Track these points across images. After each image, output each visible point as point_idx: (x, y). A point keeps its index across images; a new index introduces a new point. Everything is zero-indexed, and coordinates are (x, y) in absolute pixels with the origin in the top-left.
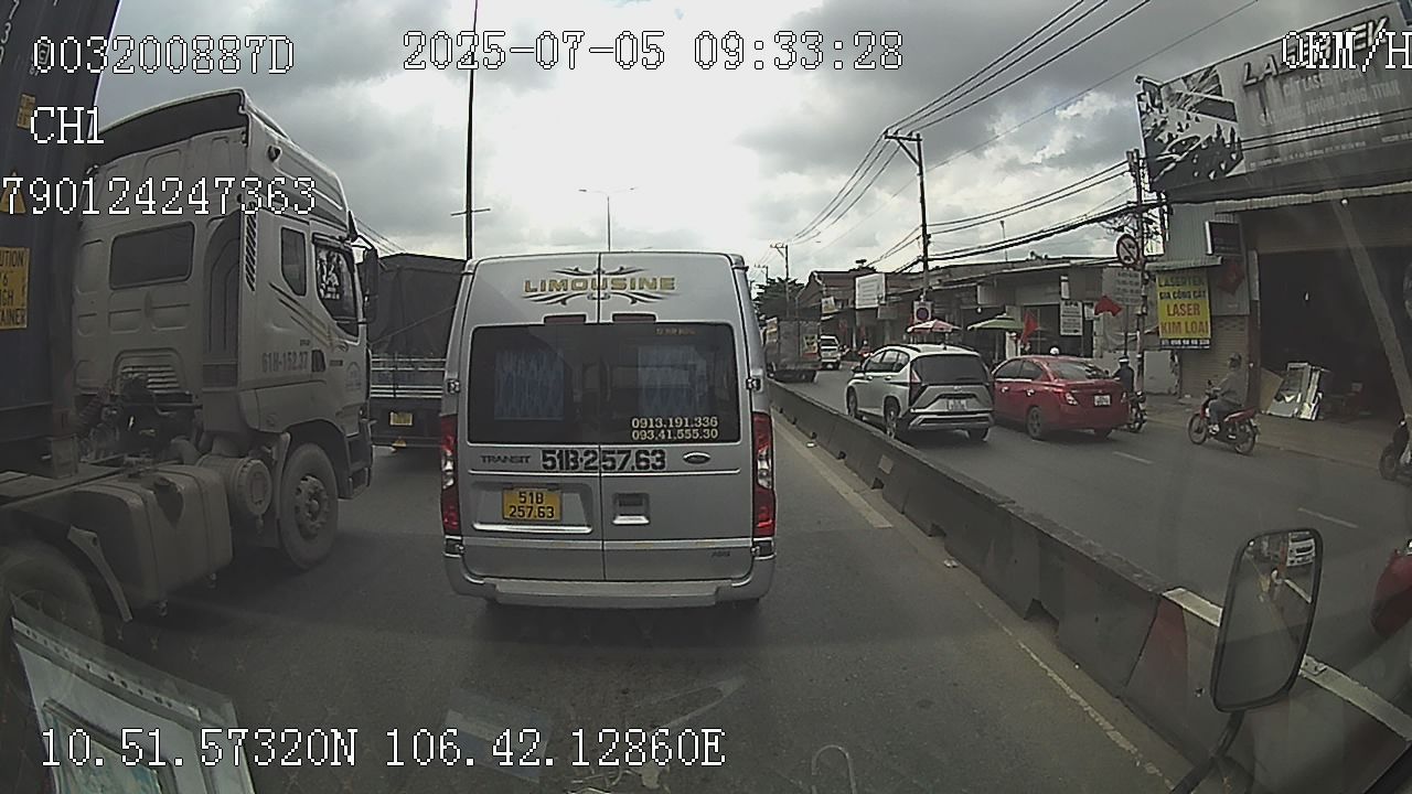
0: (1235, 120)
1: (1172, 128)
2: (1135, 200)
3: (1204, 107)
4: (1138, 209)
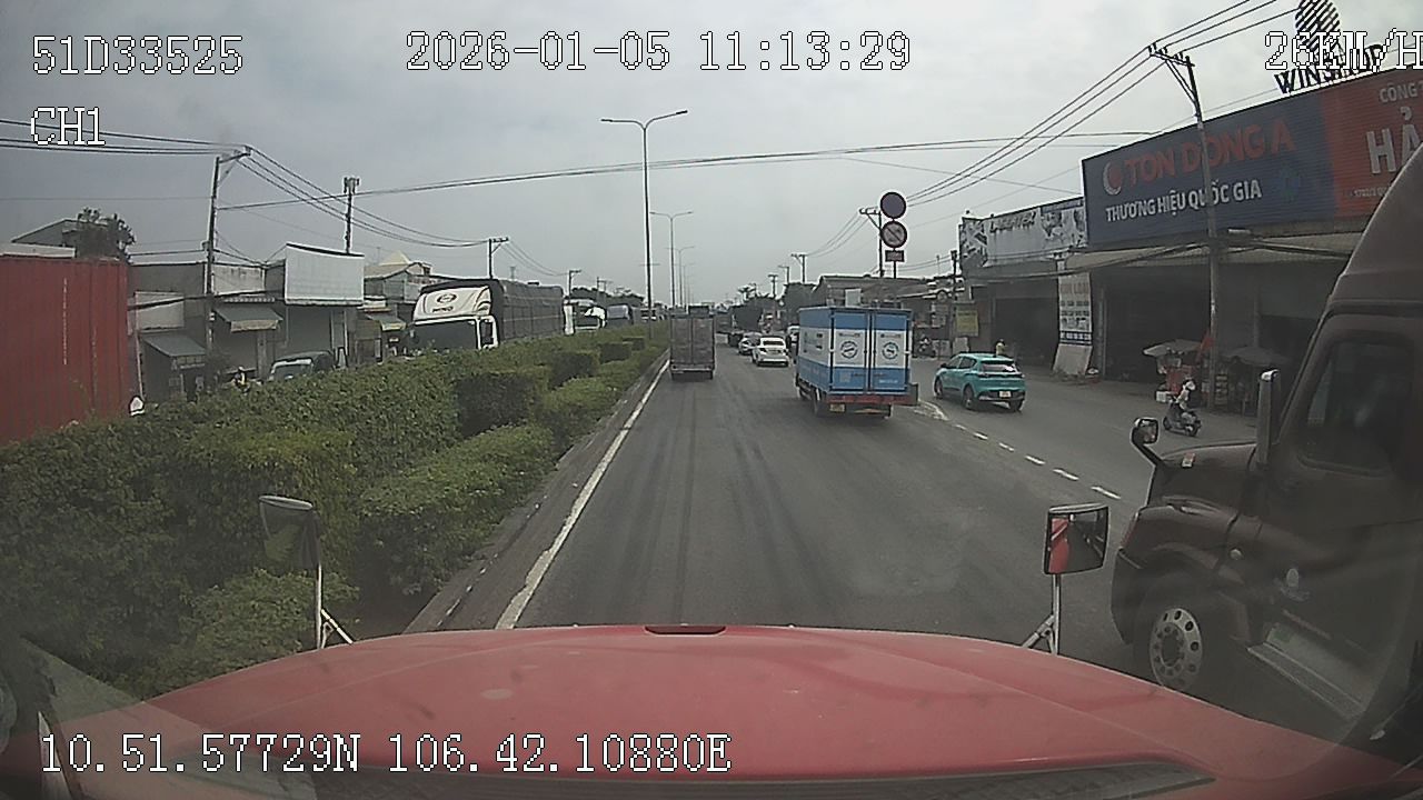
0: (985, 243)
1: (967, 243)
2: (952, 272)
3: (978, 236)
4: (953, 276)
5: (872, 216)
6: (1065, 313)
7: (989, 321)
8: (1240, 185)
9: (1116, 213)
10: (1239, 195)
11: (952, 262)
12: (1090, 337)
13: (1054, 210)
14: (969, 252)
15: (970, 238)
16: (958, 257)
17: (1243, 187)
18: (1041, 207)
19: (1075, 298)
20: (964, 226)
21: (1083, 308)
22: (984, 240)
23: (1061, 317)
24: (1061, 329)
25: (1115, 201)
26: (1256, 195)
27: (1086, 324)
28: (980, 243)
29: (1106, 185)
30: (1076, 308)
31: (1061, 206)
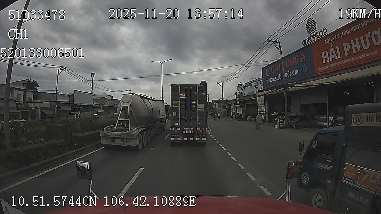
1: (239, 91)
2: (236, 98)
5: (220, 84)
6: (259, 107)
7: (244, 110)
8: (294, 71)
9: (268, 81)
10: (294, 74)
11: (236, 95)
12: (264, 112)
13: (256, 81)
14: (239, 93)
15: (240, 89)
16: (237, 94)
17: (294, 72)
18: (254, 81)
19: (261, 103)
20: (238, 86)
21: (263, 105)
22: (242, 89)
23: (258, 108)
24: (258, 111)
25: (269, 78)
26: (297, 73)
27: (263, 109)
28: (241, 90)
29: (266, 74)
30: (261, 105)
31: (258, 80)
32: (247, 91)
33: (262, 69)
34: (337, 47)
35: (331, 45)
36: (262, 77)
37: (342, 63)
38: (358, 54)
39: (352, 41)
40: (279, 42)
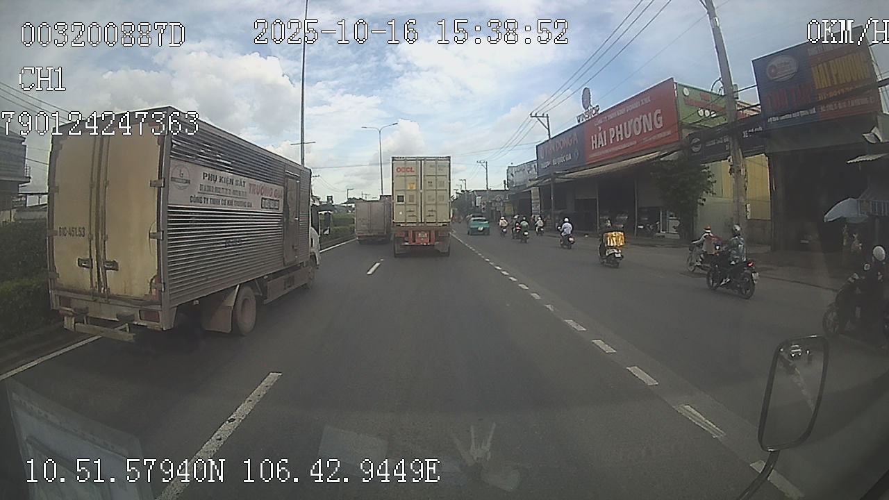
6: (533, 203)
7: (517, 208)
9: (543, 165)
10: (567, 159)
11: (504, 184)
13: (530, 164)
14: (509, 180)
15: (509, 174)
16: (506, 182)
18: (526, 163)
19: (535, 197)
20: (508, 169)
23: (533, 205)
26: (570, 159)
28: (512, 176)
29: (541, 155)
30: (536, 201)
31: (532, 162)
32: (518, 179)
33: (537, 147)
34: (605, 132)
35: (600, 128)
36: (536, 159)
37: (607, 151)
38: (621, 142)
39: (617, 127)
40: (548, 117)
